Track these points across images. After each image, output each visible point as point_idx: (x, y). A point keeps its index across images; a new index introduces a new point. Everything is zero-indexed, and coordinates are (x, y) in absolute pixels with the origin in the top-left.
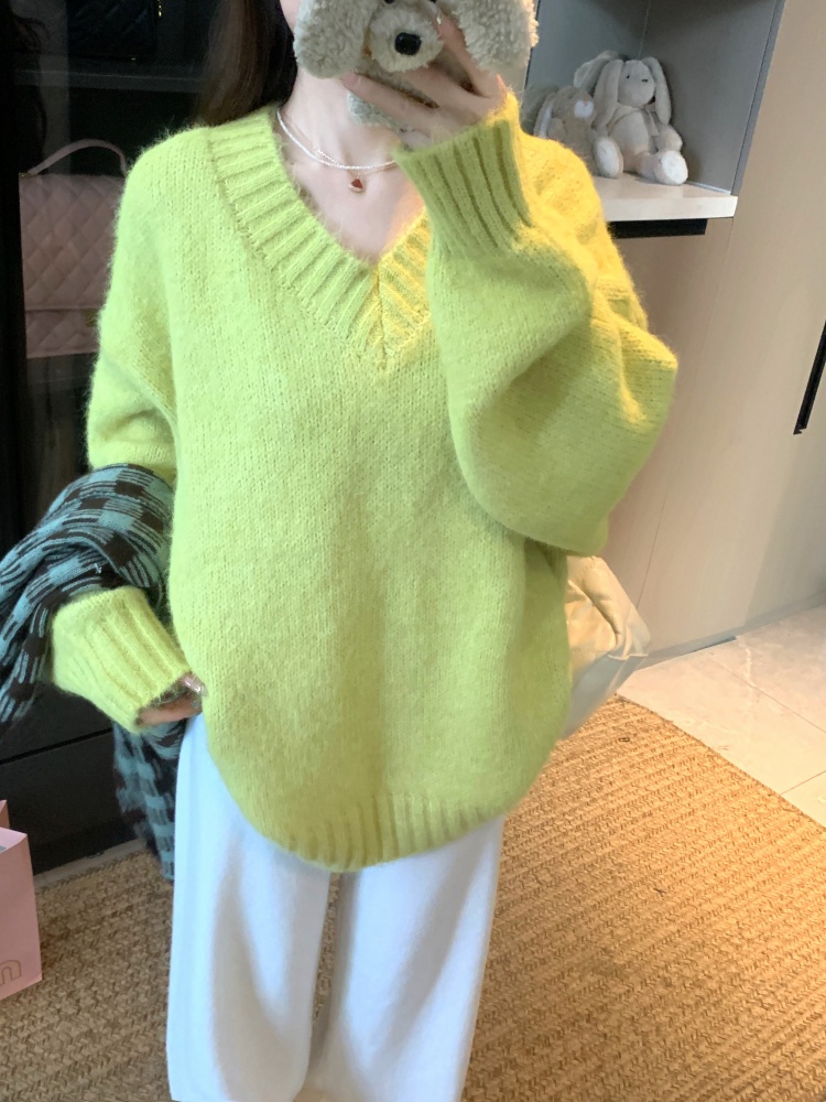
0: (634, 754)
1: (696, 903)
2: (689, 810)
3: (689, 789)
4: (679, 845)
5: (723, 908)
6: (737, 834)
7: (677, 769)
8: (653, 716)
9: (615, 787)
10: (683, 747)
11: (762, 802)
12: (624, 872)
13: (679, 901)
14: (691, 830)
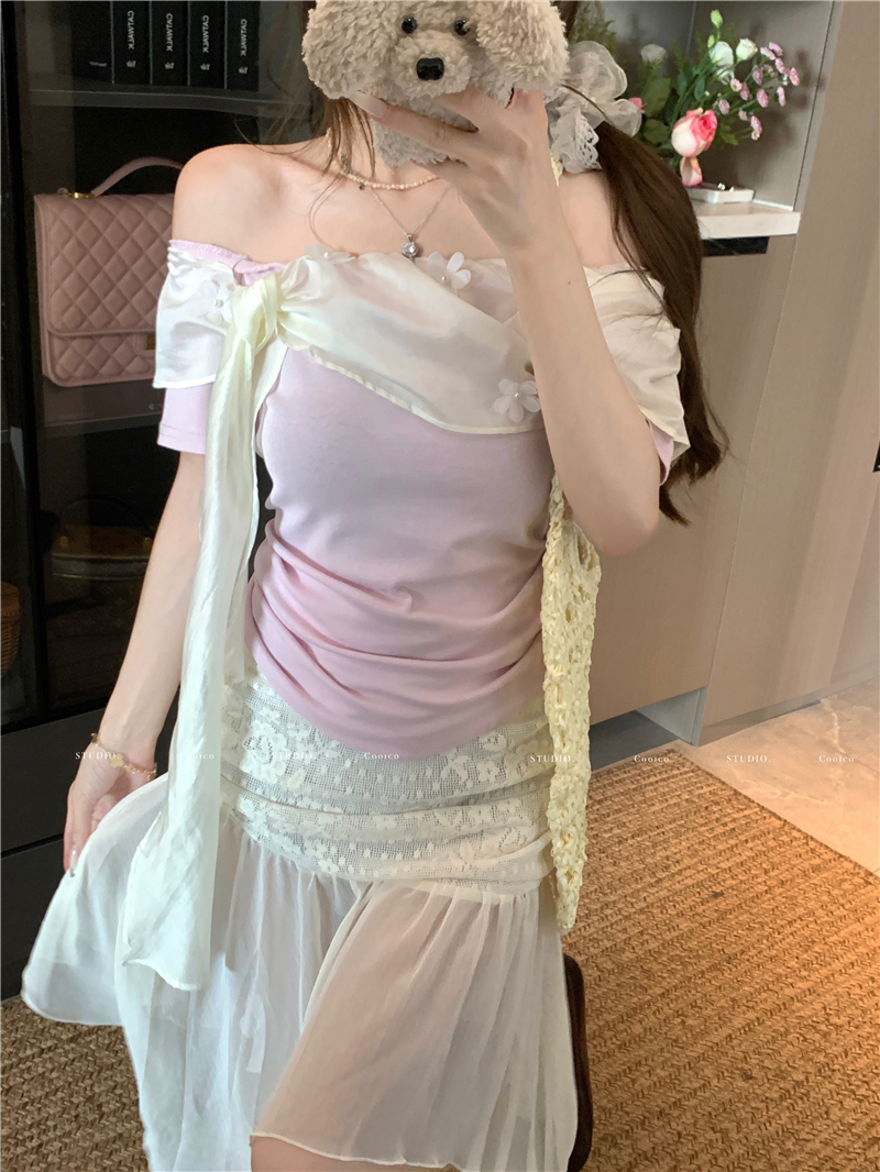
1: (776, 988)
3: (765, 866)
4: (756, 926)
6: (819, 913)
10: (756, 821)
11: (845, 877)
12: (695, 957)
13: (757, 986)
14: (768, 910)
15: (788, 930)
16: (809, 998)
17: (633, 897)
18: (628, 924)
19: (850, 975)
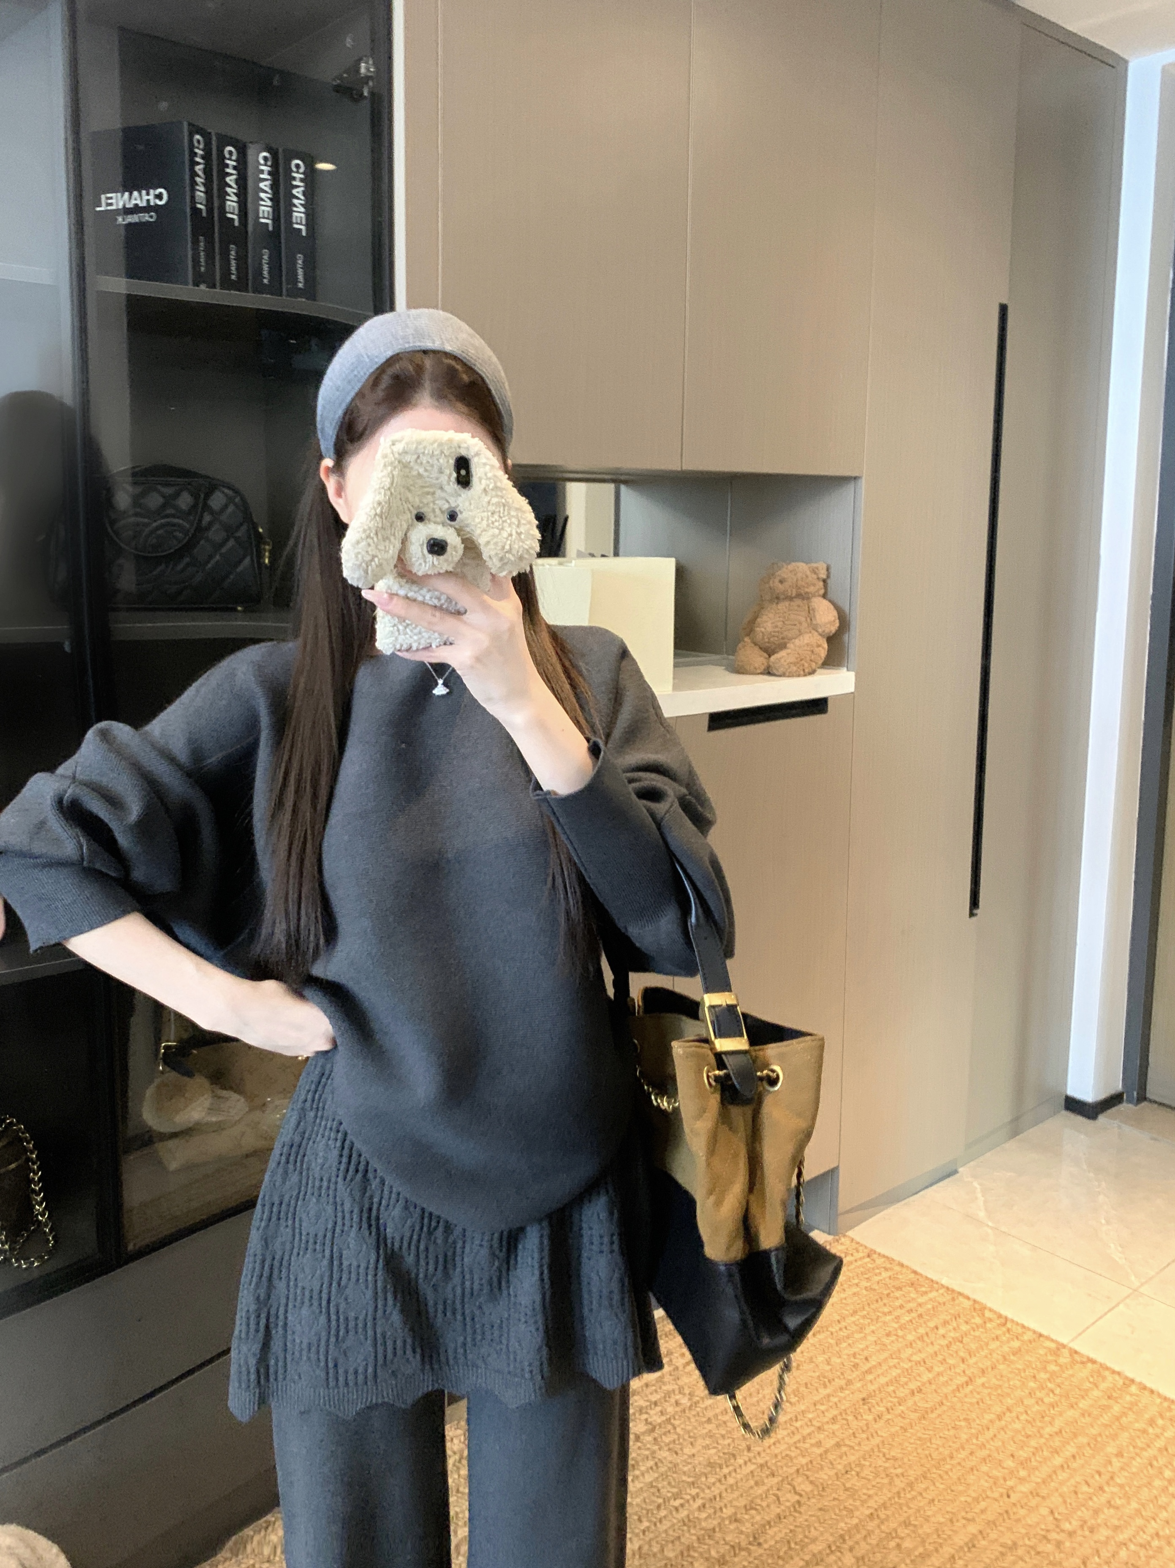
0: (888, 1318)
1: (996, 1495)
2: (965, 1379)
3: (962, 1354)
4: (963, 1423)
5: (1031, 1497)
6: (1029, 1401)
7: (942, 1331)
8: (904, 1270)
9: (873, 1362)
10: (944, 1304)
11: (1050, 1358)
12: (900, 1466)
13: (974, 1495)
14: (971, 1404)
15: (998, 1424)
16: (1033, 1502)
17: (822, 1404)
18: (822, 1436)
19: (1075, 1470)
